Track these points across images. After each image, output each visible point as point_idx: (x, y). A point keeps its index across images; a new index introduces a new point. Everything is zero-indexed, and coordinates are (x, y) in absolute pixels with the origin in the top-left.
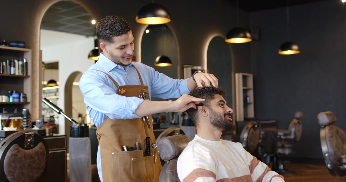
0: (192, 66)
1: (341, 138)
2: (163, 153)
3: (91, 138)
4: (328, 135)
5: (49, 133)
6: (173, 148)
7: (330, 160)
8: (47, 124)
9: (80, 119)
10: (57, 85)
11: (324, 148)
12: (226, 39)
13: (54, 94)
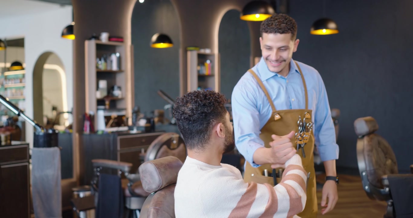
0: (197, 48)
1: (383, 151)
2: (146, 182)
3: (61, 148)
4: (367, 148)
5: (6, 141)
6: (159, 176)
7: (368, 180)
8: (3, 129)
9: (55, 113)
10: (23, 69)
11: (362, 165)
12: (241, 15)
13: (19, 81)
